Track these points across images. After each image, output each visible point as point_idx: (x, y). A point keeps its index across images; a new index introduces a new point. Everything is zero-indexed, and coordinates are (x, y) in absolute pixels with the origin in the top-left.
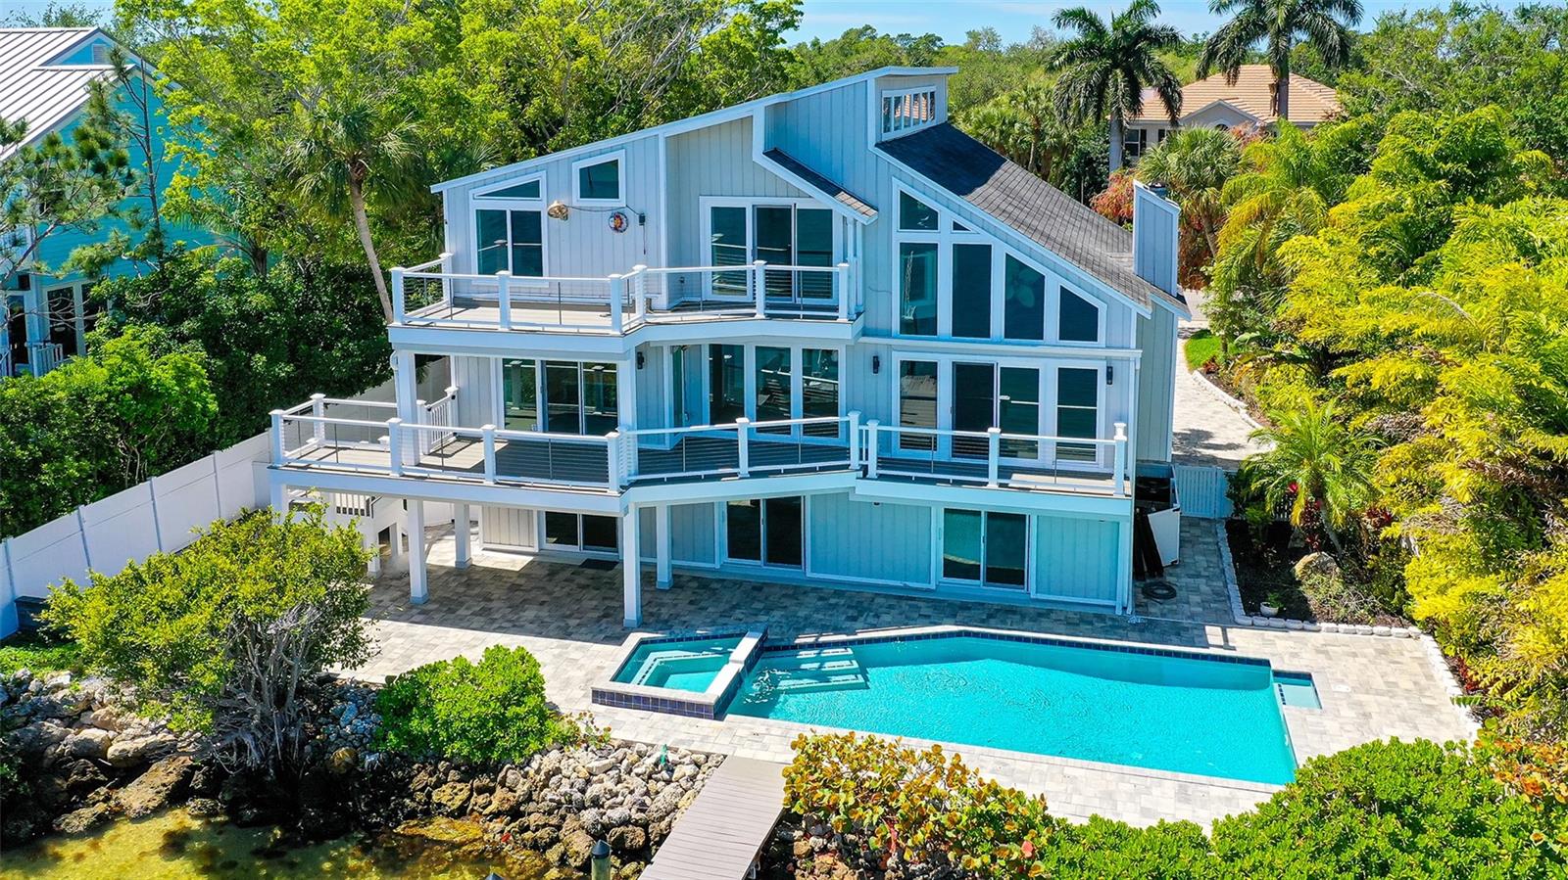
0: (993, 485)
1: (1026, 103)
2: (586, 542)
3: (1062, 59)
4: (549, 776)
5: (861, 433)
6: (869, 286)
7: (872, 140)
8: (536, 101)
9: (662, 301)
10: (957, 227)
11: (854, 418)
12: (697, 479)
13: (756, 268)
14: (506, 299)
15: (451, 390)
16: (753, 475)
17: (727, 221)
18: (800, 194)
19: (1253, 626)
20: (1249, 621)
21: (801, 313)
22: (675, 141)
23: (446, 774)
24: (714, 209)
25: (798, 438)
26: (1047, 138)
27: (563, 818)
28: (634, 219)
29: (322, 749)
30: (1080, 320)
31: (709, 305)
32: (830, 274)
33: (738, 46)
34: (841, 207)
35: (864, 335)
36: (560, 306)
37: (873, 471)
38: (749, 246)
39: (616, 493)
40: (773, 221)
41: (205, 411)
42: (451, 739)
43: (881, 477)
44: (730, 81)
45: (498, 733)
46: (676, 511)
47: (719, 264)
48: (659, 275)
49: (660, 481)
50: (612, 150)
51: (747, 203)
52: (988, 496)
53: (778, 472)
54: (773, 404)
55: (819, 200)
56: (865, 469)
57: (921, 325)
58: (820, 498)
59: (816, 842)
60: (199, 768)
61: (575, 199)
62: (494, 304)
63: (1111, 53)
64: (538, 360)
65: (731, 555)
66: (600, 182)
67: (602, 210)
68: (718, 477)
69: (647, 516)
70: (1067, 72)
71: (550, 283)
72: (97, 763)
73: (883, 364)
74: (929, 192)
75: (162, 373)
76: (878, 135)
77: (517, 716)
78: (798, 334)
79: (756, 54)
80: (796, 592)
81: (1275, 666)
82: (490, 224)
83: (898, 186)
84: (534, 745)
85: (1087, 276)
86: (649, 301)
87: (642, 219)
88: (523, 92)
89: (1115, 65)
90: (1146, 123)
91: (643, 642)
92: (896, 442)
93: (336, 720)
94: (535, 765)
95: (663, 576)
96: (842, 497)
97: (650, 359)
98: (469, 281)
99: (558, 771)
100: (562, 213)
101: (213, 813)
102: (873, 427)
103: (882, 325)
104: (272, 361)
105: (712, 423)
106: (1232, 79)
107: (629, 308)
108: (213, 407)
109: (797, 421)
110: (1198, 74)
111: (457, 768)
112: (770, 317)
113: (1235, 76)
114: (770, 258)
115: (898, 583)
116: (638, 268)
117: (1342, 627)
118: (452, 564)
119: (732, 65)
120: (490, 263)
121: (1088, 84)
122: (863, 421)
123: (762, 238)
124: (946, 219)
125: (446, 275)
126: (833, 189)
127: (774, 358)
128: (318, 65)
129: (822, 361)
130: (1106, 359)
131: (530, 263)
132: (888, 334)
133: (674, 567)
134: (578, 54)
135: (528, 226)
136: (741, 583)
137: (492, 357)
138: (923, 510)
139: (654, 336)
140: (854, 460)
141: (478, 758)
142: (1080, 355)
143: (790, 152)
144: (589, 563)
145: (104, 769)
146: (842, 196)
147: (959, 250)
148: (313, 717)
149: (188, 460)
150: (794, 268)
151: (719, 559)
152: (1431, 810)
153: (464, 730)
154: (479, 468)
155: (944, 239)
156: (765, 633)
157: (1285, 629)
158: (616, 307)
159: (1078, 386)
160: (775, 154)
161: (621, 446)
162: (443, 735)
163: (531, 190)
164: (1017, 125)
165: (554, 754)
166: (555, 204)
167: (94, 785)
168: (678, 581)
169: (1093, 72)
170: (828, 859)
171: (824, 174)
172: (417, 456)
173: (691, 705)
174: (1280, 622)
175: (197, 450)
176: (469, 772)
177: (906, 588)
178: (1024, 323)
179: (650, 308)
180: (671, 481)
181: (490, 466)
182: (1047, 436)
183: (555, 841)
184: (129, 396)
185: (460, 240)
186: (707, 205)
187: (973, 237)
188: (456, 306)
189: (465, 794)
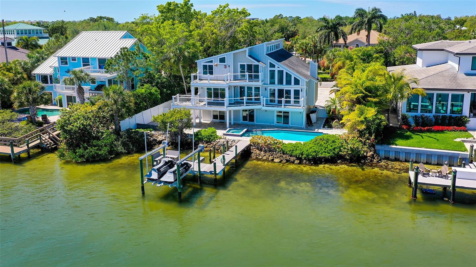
0: (283, 107)
1: (312, 39)
2: (220, 119)
3: (319, 29)
4: (218, 142)
5: (263, 100)
6: (265, 76)
7: (265, 54)
8: (205, 43)
9: (232, 79)
10: (278, 67)
11: (262, 97)
12: (238, 106)
13: (247, 74)
14: (209, 79)
15: (198, 94)
16: (246, 106)
17: (242, 66)
18: (254, 62)
19: (323, 129)
20: (323, 128)
21: (254, 81)
22: (234, 54)
23: (204, 143)
24: (240, 65)
25: (253, 101)
26: (318, 47)
27: (220, 146)
28: (228, 66)
29: (186, 140)
30: (297, 82)
31: (239, 80)
32: (259, 75)
33: (245, 31)
34: (260, 64)
35: (264, 84)
36: (217, 80)
37: (265, 105)
38: (246, 71)
39: (226, 107)
40: (250, 67)
41: (159, 97)
42: (204, 138)
43: (266, 106)
44: (243, 37)
45: (211, 137)
46: (234, 111)
47: (241, 73)
48: (232, 75)
49: (232, 106)
50: (224, 55)
51: (245, 64)
52: (283, 109)
53: (250, 105)
54: (250, 95)
55: (256, 63)
56: (264, 105)
57: (272, 83)
58: (257, 109)
59: (254, 148)
60: (170, 142)
61: (219, 63)
62: (207, 80)
63: (331, 28)
64: (212, 88)
65: (243, 120)
66: (222, 60)
67: (223, 65)
68: (241, 106)
69: (230, 111)
70: (321, 33)
71: (215, 76)
72: (156, 142)
73: (267, 89)
74: (274, 62)
75: (153, 91)
76: (266, 52)
77: (213, 135)
78: (254, 84)
79: (249, 32)
80: (253, 125)
81: (323, 133)
82: (205, 67)
83: (269, 61)
84: (216, 139)
85: (298, 75)
86: (230, 79)
87: (229, 66)
88: (203, 42)
89: (332, 31)
90: (340, 44)
91: (230, 129)
92: (269, 101)
93: (188, 137)
94: (216, 141)
95: (232, 123)
96: (260, 109)
97: (230, 88)
98: (201, 76)
99: (219, 141)
100: (217, 65)
101: (173, 147)
102: (265, 98)
103: (267, 83)
104: (167, 90)
105: (240, 97)
106: (358, 34)
107: (227, 80)
108: (160, 97)
109: (253, 97)
110: (350, 33)
111: (205, 142)
112: (249, 81)
113: (359, 33)
114: (249, 72)
115: (269, 124)
116: (229, 74)
117: (336, 129)
118: (199, 122)
119: (243, 34)
120: (205, 73)
121: (325, 35)
122: (263, 98)
123: (248, 69)
124: (276, 66)
125: (198, 75)
126: (259, 61)
127: (250, 88)
128: (174, 40)
129: (257, 89)
130: (301, 88)
131: (211, 73)
132: (268, 84)
133: (234, 123)
134: (213, 34)
135: (211, 67)
136: (244, 124)
137: (205, 87)
138: (273, 111)
139: (231, 84)
140: (262, 104)
141: (208, 140)
142: (297, 87)
143: (253, 56)
144: (220, 122)
145: (157, 142)
146: (260, 62)
147: (278, 71)
148: (185, 137)
149: (154, 106)
150: (253, 74)
151: (241, 121)
152: (330, 140)
153: (206, 137)
154: (205, 104)
155: (276, 69)
156: (248, 129)
157: (328, 129)
158: (226, 80)
159: (297, 93)
160: (250, 56)
161: (226, 100)
162: (203, 138)
163: (211, 62)
164: (309, 45)
165: (219, 140)
166: (215, 64)
167: (156, 144)
168: (234, 124)
169: (326, 33)
170: (255, 149)
171: (258, 59)
172: (195, 103)
173: (237, 135)
174: (327, 129)
175: (155, 105)
176: (207, 142)
177: (271, 125)
178: (289, 83)
179: (230, 80)
180: (234, 106)
181: (207, 104)
182: (292, 100)
183: (219, 149)
184: (149, 94)
185: (200, 69)
186: (239, 64)
187: (281, 69)
188: (199, 80)
189: (207, 145)
